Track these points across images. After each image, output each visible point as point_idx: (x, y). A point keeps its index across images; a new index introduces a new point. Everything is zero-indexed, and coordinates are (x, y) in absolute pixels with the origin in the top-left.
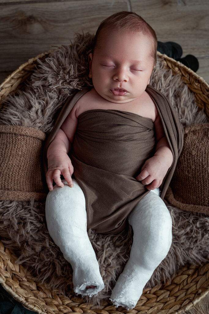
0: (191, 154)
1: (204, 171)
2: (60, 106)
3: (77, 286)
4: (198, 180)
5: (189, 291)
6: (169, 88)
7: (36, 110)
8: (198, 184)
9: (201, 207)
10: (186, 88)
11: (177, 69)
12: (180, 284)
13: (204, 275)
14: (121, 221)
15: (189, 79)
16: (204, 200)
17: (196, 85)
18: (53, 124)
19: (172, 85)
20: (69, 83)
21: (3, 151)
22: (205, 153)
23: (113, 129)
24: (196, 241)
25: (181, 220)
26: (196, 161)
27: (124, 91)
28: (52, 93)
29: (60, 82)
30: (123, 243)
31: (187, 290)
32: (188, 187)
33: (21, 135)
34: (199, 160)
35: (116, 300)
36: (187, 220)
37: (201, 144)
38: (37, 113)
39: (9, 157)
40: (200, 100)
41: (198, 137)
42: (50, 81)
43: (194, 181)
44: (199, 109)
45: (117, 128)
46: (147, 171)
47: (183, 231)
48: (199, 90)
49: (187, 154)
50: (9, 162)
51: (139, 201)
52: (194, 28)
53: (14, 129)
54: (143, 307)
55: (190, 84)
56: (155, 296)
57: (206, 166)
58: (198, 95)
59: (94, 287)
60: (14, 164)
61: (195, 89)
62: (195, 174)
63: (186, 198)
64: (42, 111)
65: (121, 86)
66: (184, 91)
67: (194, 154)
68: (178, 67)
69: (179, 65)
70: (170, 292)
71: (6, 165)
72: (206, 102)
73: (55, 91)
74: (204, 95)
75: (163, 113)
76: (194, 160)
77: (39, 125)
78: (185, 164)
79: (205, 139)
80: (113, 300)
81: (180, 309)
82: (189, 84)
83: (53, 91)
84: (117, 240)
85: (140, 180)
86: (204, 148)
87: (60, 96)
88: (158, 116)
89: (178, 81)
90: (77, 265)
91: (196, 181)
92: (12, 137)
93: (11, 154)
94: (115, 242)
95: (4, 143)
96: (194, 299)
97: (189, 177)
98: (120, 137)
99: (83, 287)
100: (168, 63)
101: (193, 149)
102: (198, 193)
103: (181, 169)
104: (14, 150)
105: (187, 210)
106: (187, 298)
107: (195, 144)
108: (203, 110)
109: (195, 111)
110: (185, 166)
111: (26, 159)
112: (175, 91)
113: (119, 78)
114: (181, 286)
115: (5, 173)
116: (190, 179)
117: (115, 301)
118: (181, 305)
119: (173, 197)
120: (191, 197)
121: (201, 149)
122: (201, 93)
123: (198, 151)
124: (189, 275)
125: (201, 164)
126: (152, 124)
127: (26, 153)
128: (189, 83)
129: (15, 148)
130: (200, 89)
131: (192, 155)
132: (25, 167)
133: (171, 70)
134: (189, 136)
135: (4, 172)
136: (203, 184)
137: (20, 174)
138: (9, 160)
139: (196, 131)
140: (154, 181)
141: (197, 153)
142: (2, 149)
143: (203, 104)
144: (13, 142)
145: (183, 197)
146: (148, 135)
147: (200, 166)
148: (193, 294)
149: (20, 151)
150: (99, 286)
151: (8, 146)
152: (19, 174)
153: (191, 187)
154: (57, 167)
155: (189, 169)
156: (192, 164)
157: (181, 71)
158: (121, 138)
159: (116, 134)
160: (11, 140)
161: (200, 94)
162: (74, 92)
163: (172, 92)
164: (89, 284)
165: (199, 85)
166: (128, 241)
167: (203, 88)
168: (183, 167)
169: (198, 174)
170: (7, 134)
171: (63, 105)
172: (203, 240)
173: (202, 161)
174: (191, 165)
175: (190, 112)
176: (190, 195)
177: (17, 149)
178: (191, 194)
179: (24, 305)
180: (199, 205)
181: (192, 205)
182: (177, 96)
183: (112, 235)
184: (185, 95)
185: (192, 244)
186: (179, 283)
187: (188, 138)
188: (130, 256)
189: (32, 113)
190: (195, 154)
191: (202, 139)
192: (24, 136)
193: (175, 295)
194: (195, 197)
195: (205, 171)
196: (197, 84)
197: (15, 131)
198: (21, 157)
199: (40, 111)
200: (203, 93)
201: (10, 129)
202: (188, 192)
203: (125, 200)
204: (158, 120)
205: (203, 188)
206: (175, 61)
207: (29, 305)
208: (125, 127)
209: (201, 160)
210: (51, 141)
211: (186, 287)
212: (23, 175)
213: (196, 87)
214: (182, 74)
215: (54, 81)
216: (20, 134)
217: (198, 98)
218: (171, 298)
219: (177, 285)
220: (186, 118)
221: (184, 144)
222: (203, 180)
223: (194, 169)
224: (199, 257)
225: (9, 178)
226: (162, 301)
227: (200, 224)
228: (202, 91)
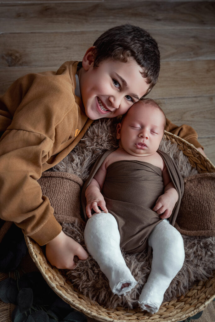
0: (190, 195)
1: (201, 206)
2: (93, 161)
3: (115, 285)
4: (198, 213)
5: (200, 298)
6: (170, 153)
7: (77, 163)
8: (198, 215)
9: (202, 231)
10: (181, 153)
11: (174, 140)
12: (192, 297)
13: (210, 286)
14: (144, 239)
15: (183, 147)
16: (204, 227)
17: (189, 151)
18: (89, 173)
19: (171, 150)
20: (101, 145)
21: (54, 189)
22: (201, 194)
23: (135, 173)
24: (202, 258)
25: (189, 243)
26: (194, 200)
27: (145, 146)
28: (88, 152)
29: (95, 145)
30: (145, 259)
32: (191, 219)
33: (66, 179)
34: (197, 199)
36: (193, 242)
37: (197, 188)
38: (77, 165)
39: (58, 193)
40: (192, 162)
41: (194, 184)
42: (87, 144)
43: (195, 214)
44: (192, 168)
45: (137, 172)
46: (161, 203)
47: (191, 250)
48: (191, 154)
49: (187, 195)
50: (58, 197)
53: (61, 174)
54: (165, 313)
55: (184, 150)
56: (173, 306)
57: (202, 203)
58: (191, 158)
59: (128, 284)
60: (62, 198)
61: (188, 153)
62: (195, 209)
63: (190, 228)
64: (81, 164)
65: (143, 141)
66: (180, 154)
67: (192, 195)
68: (174, 139)
69: (175, 137)
70: (185, 302)
71: (55, 198)
72: (197, 162)
73: (90, 151)
74: (195, 157)
75: (169, 164)
76: (193, 199)
77: (79, 173)
78: (187, 203)
79: (199, 186)
80: (141, 302)
81: (195, 309)
82: (183, 150)
83: (88, 151)
84: (140, 257)
85: (156, 210)
86: (200, 191)
87: (94, 155)
88: (165, 166)
89: (175, 146)
90: (113, 269)
91: (196, 214)
92: (60, 180)
93: (59, 191)
94: (139, 259)
95: (54, 184)
96: (205, 302)
97: (190, 212)
98: (139, 178)
99: (119, 286)
100: (167, 136)
101: (191, 192)
102: (199, 222)
103: (184, 207)
104: (61, 189)
105: (192, 235)
106: (200, 302)
107: (192, 189)
108: (195, 168)
109: (189, 168)
110: (186, 204)
111: (69, 196)
112: (174, 155)
113: (143, 135)
114: (193, 297)
115: (55, 204)
116: (191, 213)
118: (195, 307)
119: (180, 228)
120: (194, 226)
121: (197, 192)
122: (193, 156)
123: (195, 193)
124: (198, 290)
125: (198, 202)
127: (69, 192)
128: (183, 149)
129: (62, 187)
130: (191, 153)
131: (191, 196)
132: (69, 201)
133: (170, 141)
134: (188, 184)
135: (54, 203)
136: (202, 215)
137: (66, 205)
138: (58, 195)
139: (192, 180)
140: (166, 210)
141: (195, 194)
142: (53, 188)
143: (195, 165)
144: (60, 183)
145: (187, 228)
147: (198, 203)
148: (203, 299)
149: (66, 189)
150: (132, 282)
151: (57, 186)
152: (65, 205)
153: (193, 219)
154: (94, 200)
155: (190, 206)
156: (192, 203)
157: (177, 142)
158: (141, 179)
159: (136, 176)
160: (59, 182)
161: (192, 157)
163: (172, 155)
164: (124, 281)
165: (191, 150)
166: (149, 257)
167: (194, 152)
168: (185, 205)
169: (197, 208)
170: (57, 177)
171: (95, 161)
172: (206, 258)
173: (199, 199)
174: (191, 203)
175: (186, 169)
176: (192, 225)
177: (63, 188)
178: (193, 224)
179: (71, 304)
181: (196, 231)
182: (176, 158)
183: (137, 254)
184: (181, 157)
185: (199, 261)
186: (191, 296)
187: (187, 185)
189: (74, 165)
190: (194, 195)
191: (197, 185)
192: (68, 179)
193: (189, 303)
194: (196, 226)
195: (203, 206)
196: (189, 150)
197: (62, 175)
198: (66, 194)
199: (79, 164)
200: (194, 156)
201: (59, 174)
202: (191, 223)
203: (145, 224)
204: (165, 170)
205: (202, 218)
206: (172, 134)
207: (76, 304)
208: (143, 171)
209: (198, 199)
210: (88, 185)
211: (197, 297)
212: (68, 206)
213: (188, 152)
214: (178, 144)
215: (90, 144)
216: (66, 177)
217: (191, 160)
218: (186, 305)
219: (189, 297)
220: (184, 172)
221: (184, 189)
222: (202, 212)
223: (194, 206)
224: (205, 273)
225: (58, 207)
226: (179, 308)
227: (203, 243)
228: (193, 154)
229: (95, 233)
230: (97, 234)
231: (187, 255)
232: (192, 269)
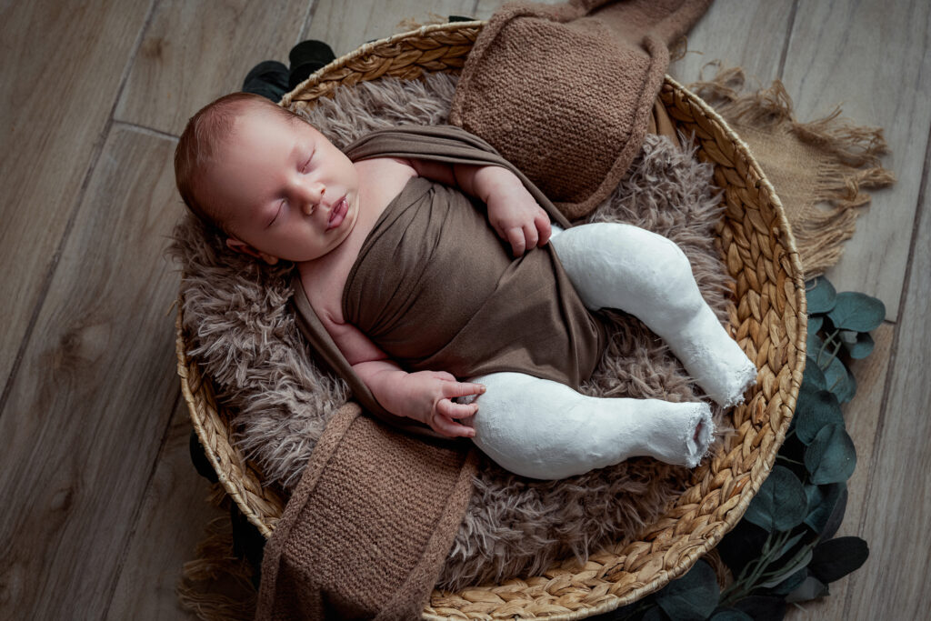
0: (507, 134)
1: (554, 123)
2: (305, 349)
3: (685, 457)
4: (566, 142)
5: (767, 251)
6: (357, 119)
7: (295, 399)
8: (573, 144)
9: (620, 159)
10: (369, 86)
11: (322, 86)
12: (744, 264)
13: (745, 211)
15: (355, 71)
16: (610, 147)
17: (373, 64)
18: (338, 377)
19: (352, 111)
20: (271, 309)
21: (355, 500)
22: (519, 105)
24: (680, 196)
25: (628, 207)
26: (527, 130)
27: (340, 202)
28: (273, 352)
29: (261, 325)
30: (629, 335)
31: (761, 253)
32: (570, 167)
33: (335, 452)
34: (527, 122)
35: (732, 396)
36: (633, 196)
37: (496, 106)
38: (301, 401)
39: (372, 492)
40: (404, 71)
41: (480, 106)
42: (249, 346)
43: (564, 150)
44: (421, 78)
45: (406, 250)
46: (513, 227)
47: (653, 212)
48: (384, 63)
49: (504, 140)
50: (382, 497)
51: (564, 270)
52: (236, 20)
53: (318, 460)
54: (762, 350)
55: (364, 74)
56: (747, 321)
57: (545, 115)
58: (393, 68)
59: (700, 425)
60: (390, 488)
61: (378, 68)
62: (551, 142)
63: (589, 181)
64: (301, 388)
65: (328, 206)
66: (375, 93)
67: (511, 127)
68: (320, 82)
69: (317, 79)
70: (751, 288)
71: (384, 505)
72: (414, 59)
73: (272, 346)
74: (399, 57)
75: (410, 149)
76: (524, 132)
77: (328, 406)
78: (523, 154)
79: (490, 94)
80: (728, 402)
81: (794, 281)
82: (363, 76)
83: (270, 350)
84: (618, 346)
86: (508, 103)
87: (286, 339)
89: (348, 93)
90: (642, 441)
91: (565, 147)
92: (332, 470)
93: (366, 486)
94: (622, 353)
95: (339, 492)
96: (786, 248)
97: (550, 157)
98: (425, 253)
99: (693, 448)
100: (303, 98)
101: (500, 125)
102: (590, 153)
103: (529, 165)
104: (361, 477)
105: (614, 187)
106: (780, 259)
107: (492, 117)
108: (426, 73)
109: (421, 90)
110: (525, 156)
111: (387, 461)
112: (365, 109)
113: (312, 202)
114: (749, 262)
115: (400, 514)
116: (555, 157)
117: (732, 399)
118: (787, 276)
119: (575, 205)
120: (591, 170)
121: (507, 110)
122: (391, 61)
123: (508, 117)
124: (733, 240)
125: (537, 123)
126: (422, 180)
127: (375, 456)
128: (360, 75)
129: (357, 474)
130: (382, 60)
131: (510, 132)
132: (403, 471)
133: (321, 99)
134: (470, 121)
135: (397, 516)
136: (578, 136)
137: (414, 485)
138: (377, 495)
139: (465, 103)
141: (511, 119)
142: (350, 500)
143: (415, 69)
144: (343, 473)
145: (584, 186)
146: (441, 197)
147: (539, 126)
148: (775, 246)
149: (367, 465)
150: (703, 414)
151: (348, 486)
152: (413, 487)
153: (571, 162)
154: (433, 402)
155: (536, 149)
156: (530, 139)
157: (331, 81)
158: (429, 250)
159: (416, 258)
160: (337, 474)
161: (392, 64)
162: (292, 307)
163: (366, 116)
164: (691, 433)
165: (375, 58)
166: (630, 325)
167: (384, 53)
168: (527, 159)
169: (555, 136)
170: (322, 477)
171: (306, 342)
172: (683, 183)
173: (532, 117)
174: (530, 142)
175: (420, 99)
176: (586, 171)
177: (361, 471)
178: (585, 168)
179: (677, 575)
180: (614, 160)
181: (609, 174)
182: (378, 109)
184: (384, 93)
185: (681, 206)
186: (741, 266)
187: (473, 124)
188: (659, 334)
189: (298, 410)
190: (513, 125)
191: (488, 99)
192: (339, 446)
193: (763, 280)
194: (595, 163)
195: (556, 120)
196: (371, 61)
197: (323, 459)
198: (380, 469)
199: (300, 394)
200: (394, 57)
201: (316, 467)
202: (578, 173)
203: (552, 298)
205: (586, 140)
206: (307, 81)
207: (682, 566)
208: (409, 234)
209: (529, 119)
210: (370, 395)
211: (756, 254)
212: (417, 480)
213: (375, 66)
214: (337, 80)
215: (253, 338)
216: (332, 451)
217: (397, 72)
218: (765, 290)
219: (742, 270)
220: (432, 113)
221: (482, 138)
222: (570, 131)
223: (541, 141)
224: (709, 205)
225: (413, 509)
226: (764, 311)
227: (650, 175)
228: (388, 58)
229: (535, 452)
230: (542, 446)
231: (659, 228)
232: (690, 232)
